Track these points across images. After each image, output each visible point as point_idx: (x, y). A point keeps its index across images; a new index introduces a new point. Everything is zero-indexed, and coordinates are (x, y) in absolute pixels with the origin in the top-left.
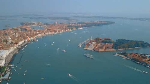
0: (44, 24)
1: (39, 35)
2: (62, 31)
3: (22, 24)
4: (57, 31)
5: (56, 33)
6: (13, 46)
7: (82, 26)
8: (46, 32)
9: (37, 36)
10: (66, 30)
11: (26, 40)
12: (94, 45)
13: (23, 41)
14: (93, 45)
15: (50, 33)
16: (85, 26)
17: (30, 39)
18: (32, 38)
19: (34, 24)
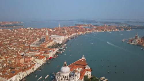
0: (94, 26)
1: (88, 32)
2: (110, 30)
3: (76, 25)
4: (105, 30)
5: (103, 31)
6: (68, 35)
7: (131, 29)
8: (94, 30)
9: (86, 32)
10: (114, 30)
11: (78, 34)
12: (139, 40)
13: (75, 34)
14: (137, 40)
15: (97, 31)
16: (135, 29)
17: (80, 33)
18: (82, 33)
19: (86, 25)
